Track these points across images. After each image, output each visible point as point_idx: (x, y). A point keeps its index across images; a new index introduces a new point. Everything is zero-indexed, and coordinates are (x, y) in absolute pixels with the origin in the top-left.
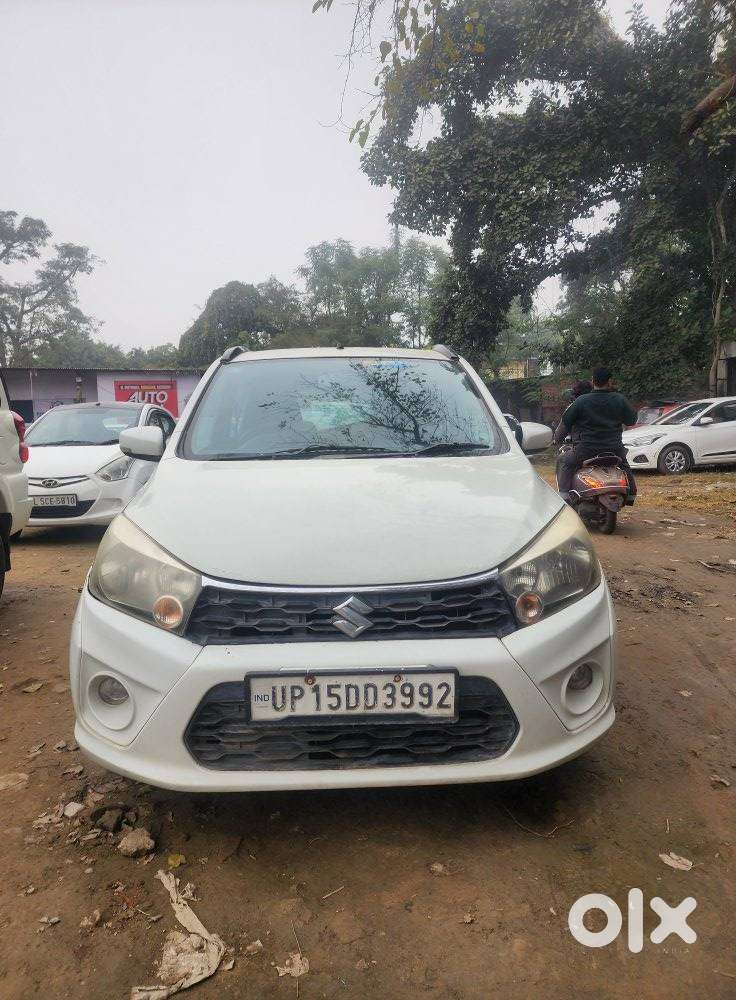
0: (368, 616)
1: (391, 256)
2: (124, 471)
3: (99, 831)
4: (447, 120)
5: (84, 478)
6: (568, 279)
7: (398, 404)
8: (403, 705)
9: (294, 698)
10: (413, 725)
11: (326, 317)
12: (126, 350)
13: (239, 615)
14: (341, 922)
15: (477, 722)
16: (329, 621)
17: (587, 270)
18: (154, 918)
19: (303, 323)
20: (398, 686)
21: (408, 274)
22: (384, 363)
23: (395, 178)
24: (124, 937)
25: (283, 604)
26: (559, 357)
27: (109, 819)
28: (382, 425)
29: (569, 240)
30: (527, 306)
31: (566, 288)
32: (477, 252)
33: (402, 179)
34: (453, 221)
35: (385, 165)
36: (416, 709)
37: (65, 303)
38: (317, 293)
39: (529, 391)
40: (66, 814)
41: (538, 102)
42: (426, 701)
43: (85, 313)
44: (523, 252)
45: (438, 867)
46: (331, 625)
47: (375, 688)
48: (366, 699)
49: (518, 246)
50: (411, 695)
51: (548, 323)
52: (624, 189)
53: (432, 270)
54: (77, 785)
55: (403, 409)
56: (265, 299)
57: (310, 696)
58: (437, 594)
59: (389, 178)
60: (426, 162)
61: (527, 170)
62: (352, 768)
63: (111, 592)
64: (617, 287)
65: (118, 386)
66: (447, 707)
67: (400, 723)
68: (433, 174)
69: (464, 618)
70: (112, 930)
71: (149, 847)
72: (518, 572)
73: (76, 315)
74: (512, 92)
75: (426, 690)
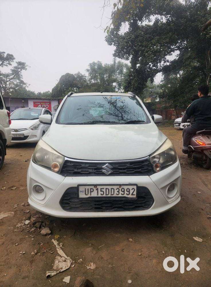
0: (112, 169)
1: (113, 66)
2: (37, 127)
3: (35, 228)
4: (130, 26)
5: (26, 129)
6: (164, 73)
7: (117, 109)
8: (122, 194)
9: (91, 192)
10: (124, 200)
11: (94, 84)
12: (36, 93)
13: (75, 168)
14: (104, 254)
15: (142, 199)
16: (101, 170)
17: (170, 71)
18: (52, 253)
19: (87, 85)
20: (120, 189)
21: (118, 71)
22: (113, 97)
23: (115, 43)
24: (44, 258)
25: (88, 165)
26: (161, 96)
27: (38, 225)
28: (112, 115)
29: (165, 62)
30: (152, 81)
31: (163, 76)
32: (138, 65)
33: (117, 43)
34: (131, 56)
35: (112, 39)
36: (125, 195)
37: (19, 79)
38: (91, 77)
39: (152, 106)
40: (25, 223)
41: (157, 21)
42: (128, 193)
43: (25, 82)
44: (152, 65)
45: (131, 240)
46: (101, 171)
47: (114, 189)
48: (111, 192)
49: (150, 64)
50: (124, 191)
51: (158, 86)
52: (181, 47)
53: (125, 70)
54: (28, 215)
55: (118, 110)
56: (77, 78)
57: (95, 191)
58: (132, 163)
59: (113, 43)
60: (124, 39)
61: (153, 41)
62: (107, 212)
63: (39, 162)
64: (178, 76)
65: (34, 103)
66: (134, 195)
67: (121, 199)
68: (126, 42)
69: (139, 170)
70: (40, 255)
71: (49, 233)
72: (154, 157)
73: (22, 82)
74: (149, 18)
75: (128, 190)
